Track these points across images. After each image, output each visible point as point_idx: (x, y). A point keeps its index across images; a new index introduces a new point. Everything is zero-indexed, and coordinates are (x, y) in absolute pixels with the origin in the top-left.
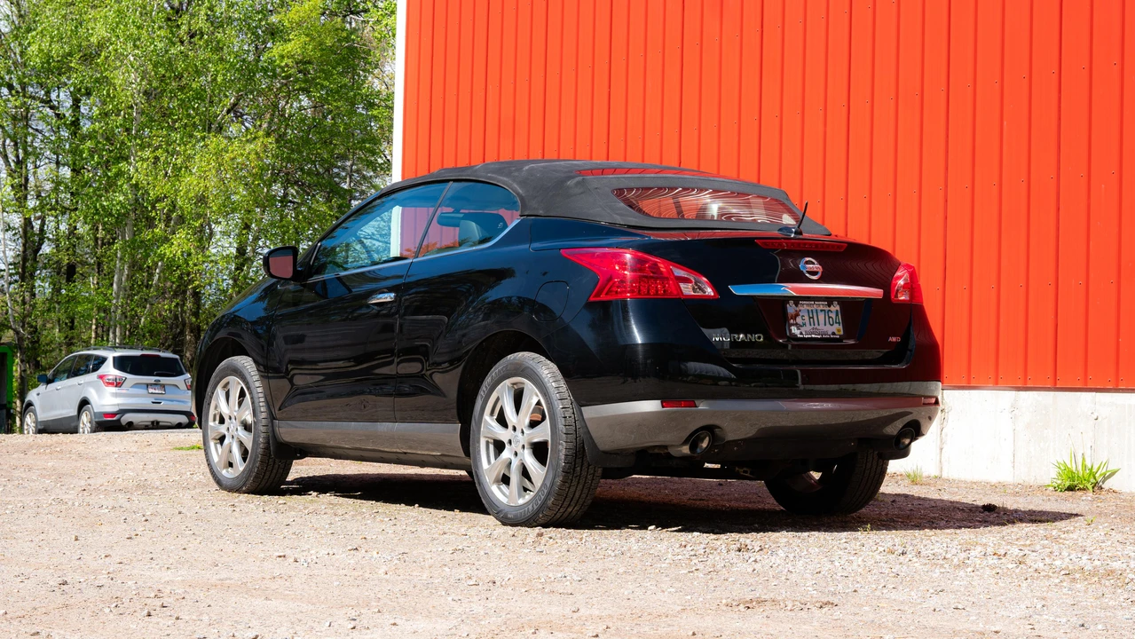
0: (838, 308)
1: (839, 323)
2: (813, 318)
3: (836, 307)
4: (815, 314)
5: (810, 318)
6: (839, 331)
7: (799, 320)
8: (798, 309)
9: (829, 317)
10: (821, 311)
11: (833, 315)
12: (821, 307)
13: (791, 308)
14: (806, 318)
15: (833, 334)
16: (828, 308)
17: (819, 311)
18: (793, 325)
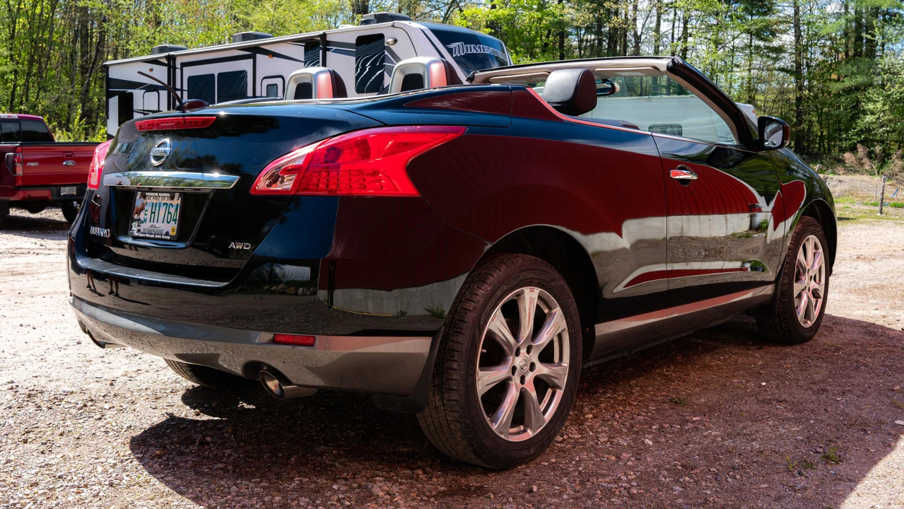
0: (179, 202)
1: (175, 220)
2: (154, 213)
3: (177, 201)
4: (157, 208)
5: (152, 213)
6: (173, 230)
7: (142, 216)
8: (145, 202)
9: (169, 213)
10: (164, 204)
11: (172, 210)
12: (165, 201)
13: (139, 202)
14: (149, 213)
15: (167, 234)
16: (171, 202)
17: (162, 205)
18: (136, 220)
